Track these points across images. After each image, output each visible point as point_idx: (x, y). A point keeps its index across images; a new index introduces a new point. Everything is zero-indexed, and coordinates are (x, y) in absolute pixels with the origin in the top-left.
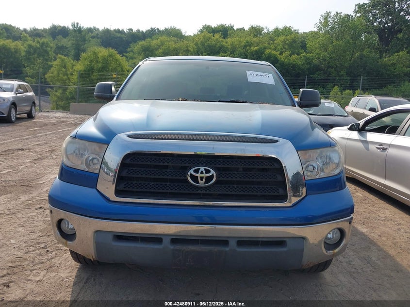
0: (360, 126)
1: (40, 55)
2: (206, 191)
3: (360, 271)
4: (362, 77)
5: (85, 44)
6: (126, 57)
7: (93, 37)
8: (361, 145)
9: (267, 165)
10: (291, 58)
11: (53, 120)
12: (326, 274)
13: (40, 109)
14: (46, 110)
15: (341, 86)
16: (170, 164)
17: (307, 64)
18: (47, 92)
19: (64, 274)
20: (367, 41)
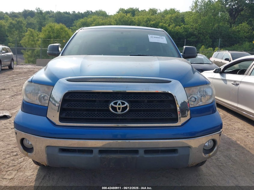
0: (221, 70)
1: (17, 29)
2: (122, 117)
3: (224, 165)
4: (220, 39)
5: (45, 21)
6: (72, 29)
7: (50, 17)
8: (222, 82)
9: (164, 98)
10: (175, 29)
11: (25, 70)
12: (203, 168)
13: (17, 63)
14: (21, 64)
15: (207, 45)
16: (97, 99)
17: (185, 32)
18: (21, 52)
19: (28, 173)
20: (222, 17)
